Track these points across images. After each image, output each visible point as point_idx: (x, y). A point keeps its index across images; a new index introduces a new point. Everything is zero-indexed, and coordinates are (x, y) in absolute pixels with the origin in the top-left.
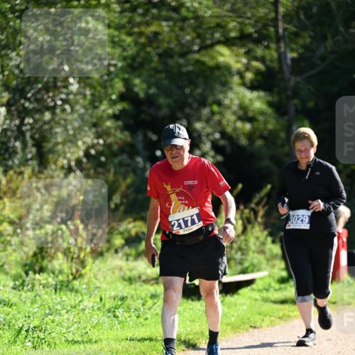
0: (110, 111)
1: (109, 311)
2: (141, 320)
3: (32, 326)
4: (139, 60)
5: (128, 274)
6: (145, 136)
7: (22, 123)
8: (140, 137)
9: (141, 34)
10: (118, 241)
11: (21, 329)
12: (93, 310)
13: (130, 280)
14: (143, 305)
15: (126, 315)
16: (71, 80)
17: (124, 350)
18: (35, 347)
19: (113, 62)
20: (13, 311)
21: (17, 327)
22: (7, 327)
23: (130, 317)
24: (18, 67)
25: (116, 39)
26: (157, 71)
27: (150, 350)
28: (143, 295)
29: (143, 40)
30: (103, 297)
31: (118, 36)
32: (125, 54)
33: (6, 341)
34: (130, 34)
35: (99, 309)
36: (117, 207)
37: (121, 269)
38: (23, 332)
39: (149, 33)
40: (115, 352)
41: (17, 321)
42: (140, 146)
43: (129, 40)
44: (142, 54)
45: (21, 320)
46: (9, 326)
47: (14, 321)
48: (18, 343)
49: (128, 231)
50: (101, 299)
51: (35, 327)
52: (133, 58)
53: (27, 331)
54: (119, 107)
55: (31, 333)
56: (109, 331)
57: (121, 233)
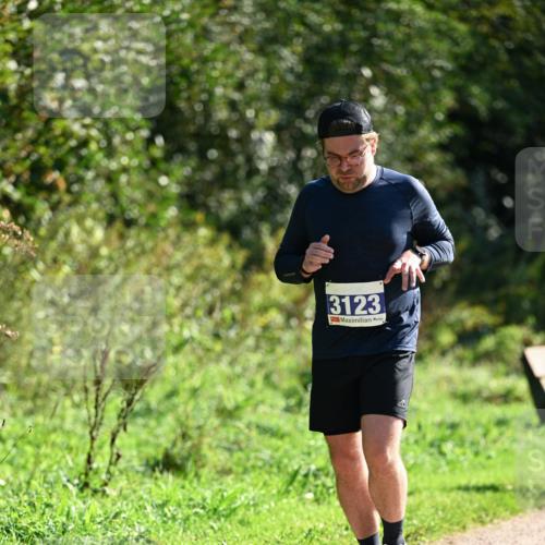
0: (434, 139)
1: (432, 445)
2: (481, 459)
3: (313, 467)
4: (479, 59)
5: (461, 388)
6: (488, 175)
7: (299, 157)
8: (480, 178)
9: (481, 19)
10: (446, 338)
11: (296, 473)
12: (408, 444)
13: (465, 398)
14: (485, 435)
15: (458, 451)
16: (374, 91)
17: (454, 505)
18: (317, 501)
19: (439, 63)
20: (285, 445)
21: (290, 470)
22: (275, 470)
23: (464, 454)
24: (291, 70)
25: (443, 28)
26: (505, 76)
27: (494, 505)
28: (484, 420)
29: (484, 28)
30: (423, 423)
31: (445, 23)
32: (457, 50)
33: (274, 492)
34: (463, 19)
35: (416, 442)
36: (445, 285)
37: (449, 380)
38: (299, 478)
39: (494, 18)
40: (440, 508)
41: (290, 460)
42: (480, 191)
43: (462, 28)
44: (484, 50)
45: (297, 460)
46: (279, 467)
47: (286, 461)
48: (293, 493)
49: (461, 322)
50: (420, 427)
51: (318, 470)
52: (470, 57)
53: (306, 476)
54: (447, 132)
55: (311, 479)
56: (432, 476)
57: (451, 326)
